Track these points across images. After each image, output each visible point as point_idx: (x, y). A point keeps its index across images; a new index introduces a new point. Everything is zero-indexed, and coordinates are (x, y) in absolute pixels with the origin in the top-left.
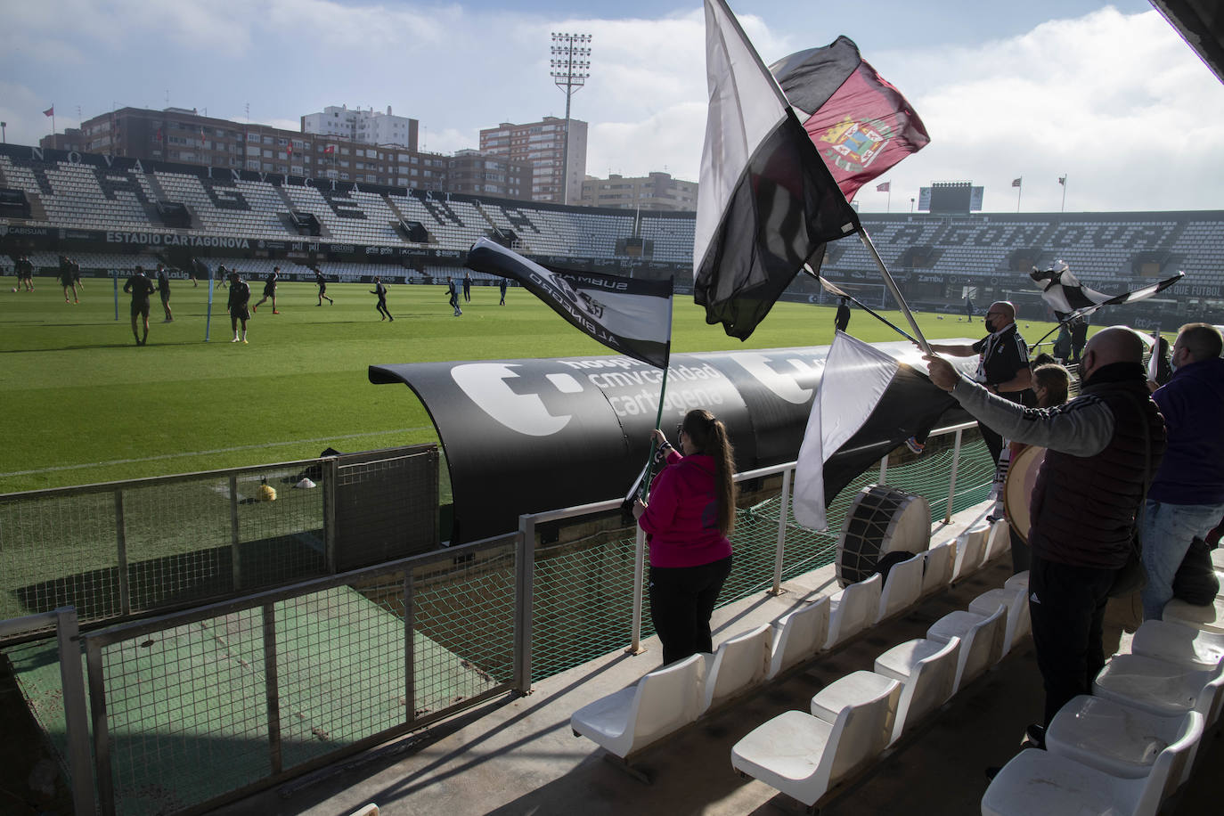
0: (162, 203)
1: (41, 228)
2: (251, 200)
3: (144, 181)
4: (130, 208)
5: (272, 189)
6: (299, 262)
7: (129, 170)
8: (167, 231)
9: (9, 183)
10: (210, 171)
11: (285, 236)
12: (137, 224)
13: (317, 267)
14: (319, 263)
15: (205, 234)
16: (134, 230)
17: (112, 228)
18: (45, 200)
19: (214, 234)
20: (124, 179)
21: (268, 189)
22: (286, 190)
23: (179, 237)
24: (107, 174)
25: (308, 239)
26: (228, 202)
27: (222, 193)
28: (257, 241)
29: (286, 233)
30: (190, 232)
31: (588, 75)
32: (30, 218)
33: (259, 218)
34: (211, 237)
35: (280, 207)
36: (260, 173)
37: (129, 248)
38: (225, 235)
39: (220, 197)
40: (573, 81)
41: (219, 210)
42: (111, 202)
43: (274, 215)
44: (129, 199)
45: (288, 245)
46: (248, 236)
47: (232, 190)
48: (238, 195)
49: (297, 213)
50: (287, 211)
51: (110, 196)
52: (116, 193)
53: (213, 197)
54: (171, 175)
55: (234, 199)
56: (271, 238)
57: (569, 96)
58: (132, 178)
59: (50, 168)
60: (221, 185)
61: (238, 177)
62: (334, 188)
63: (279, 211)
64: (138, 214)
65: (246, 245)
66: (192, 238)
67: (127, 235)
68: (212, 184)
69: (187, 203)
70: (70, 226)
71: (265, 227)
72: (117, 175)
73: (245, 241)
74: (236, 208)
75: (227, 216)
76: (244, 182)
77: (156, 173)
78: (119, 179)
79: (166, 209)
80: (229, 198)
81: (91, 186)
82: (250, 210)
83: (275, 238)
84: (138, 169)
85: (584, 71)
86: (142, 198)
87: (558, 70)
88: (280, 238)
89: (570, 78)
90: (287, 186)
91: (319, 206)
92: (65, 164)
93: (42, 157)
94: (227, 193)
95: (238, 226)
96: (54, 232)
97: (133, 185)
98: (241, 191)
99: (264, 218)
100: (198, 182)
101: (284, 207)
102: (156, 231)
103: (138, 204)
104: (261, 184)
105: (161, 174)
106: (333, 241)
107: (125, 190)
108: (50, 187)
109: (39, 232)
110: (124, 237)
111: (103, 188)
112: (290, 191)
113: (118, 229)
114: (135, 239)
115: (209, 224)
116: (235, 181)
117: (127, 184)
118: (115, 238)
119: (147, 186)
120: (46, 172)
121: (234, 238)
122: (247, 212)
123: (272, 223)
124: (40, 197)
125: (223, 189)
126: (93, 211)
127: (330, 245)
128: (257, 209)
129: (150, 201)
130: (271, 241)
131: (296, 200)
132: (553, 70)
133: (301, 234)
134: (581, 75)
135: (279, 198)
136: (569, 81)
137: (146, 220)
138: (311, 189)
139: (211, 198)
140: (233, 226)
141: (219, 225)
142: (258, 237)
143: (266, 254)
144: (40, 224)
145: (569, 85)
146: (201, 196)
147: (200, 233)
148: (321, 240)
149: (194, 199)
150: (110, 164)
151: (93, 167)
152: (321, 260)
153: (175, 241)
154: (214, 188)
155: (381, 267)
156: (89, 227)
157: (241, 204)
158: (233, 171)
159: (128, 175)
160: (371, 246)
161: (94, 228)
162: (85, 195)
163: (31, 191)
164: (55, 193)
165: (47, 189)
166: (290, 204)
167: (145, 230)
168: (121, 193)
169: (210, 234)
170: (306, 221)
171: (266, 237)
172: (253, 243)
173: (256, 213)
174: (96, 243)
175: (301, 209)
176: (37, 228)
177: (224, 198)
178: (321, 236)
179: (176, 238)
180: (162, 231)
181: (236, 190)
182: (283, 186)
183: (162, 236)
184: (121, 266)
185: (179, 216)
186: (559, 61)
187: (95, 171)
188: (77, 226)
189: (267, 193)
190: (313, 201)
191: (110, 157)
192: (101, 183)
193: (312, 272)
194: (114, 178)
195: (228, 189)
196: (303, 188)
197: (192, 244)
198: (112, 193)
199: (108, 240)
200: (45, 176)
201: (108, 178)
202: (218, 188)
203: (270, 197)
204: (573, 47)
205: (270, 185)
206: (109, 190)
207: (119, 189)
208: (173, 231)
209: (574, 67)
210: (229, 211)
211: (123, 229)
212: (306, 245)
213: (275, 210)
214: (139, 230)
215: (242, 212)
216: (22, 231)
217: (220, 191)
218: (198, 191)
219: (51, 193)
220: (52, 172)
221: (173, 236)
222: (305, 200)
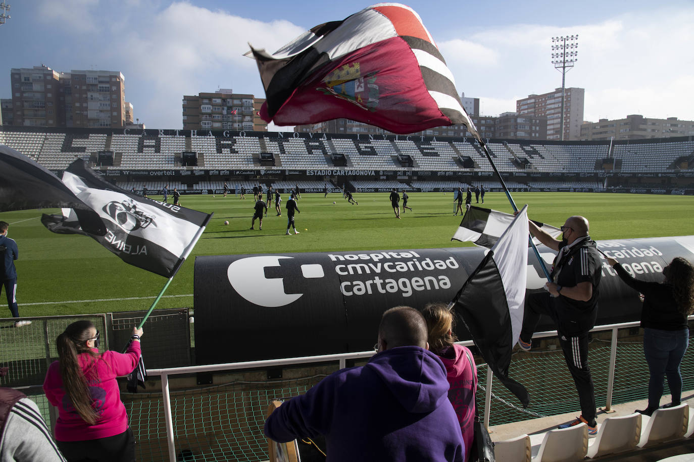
0: (333, 154)
1: (278, 170)
2: (378, 150)
3: (326, 144)
4: (318, 158)
5: (389, 143)
6: (402, 181)
7: (320, 139)
8: (335, 168)
9: (268, 150)
10: (358, 136)
11: (394, 168)
12: (321, 166)
13: (411, 184)
14: (412, 182)
15: (353, 169)
16: (320, 168)
17: (309, 168)
18: (282, 156)
19: (358, 169)
20: (317, 144)
21: (387, 143)
22: (396, 143)
23: (340, 171)
24: (310, 142)
25: (406, 169)
26: (366, 151)
27: (363, 147)
28: (379, 171)
29: (395, 166)
30: (346, 168)
31: (576, 60)
32: (274, 165)
33: (381, 159)
34: (356, 171)
35: (393, 152)
36: (384, 135)
37: (318, 178)
38: (363, 169)
39: (362, 150)
40: (566, 65)
41: (361, 156)
42: (310, 155)
43: (390, 157)
44: (319, 153)
45: (395, 172)
46: (375, 169)
47: (369, 145)
48: (372, 148)
49: (401, 155)
50: (396, 155)
51: (310, 152)
52: (313, 151)
53: (359, 149)
54: (339, 140)
55: (369, 150)
56: (386, 169)
57: (564, 74)
58: (321, 143)
59: (285, 141)
60: (363, 143)
61: (372, 138)
62: (422, 141)
63: (392, 155)
64: (322, 160)
65: (373, 174)
66: (347, 172)
67: (316, 171)
68: (359, 143)
69: (346, 154)
70: (291, 168)
71: (384, 164)
72: (314, 142)
73: (373, 172)
74: (370, 155)
75: (365, 159)
76: (375, 140)
77: (332, 139)
78: (315, 144)
79: (335, 158)
80: (367, 150)
81: (302, 148)
82: (377, 155)
83: (389, 169)
84: (324, 138)
85: (574, 58)
86: (325, 153)
87: (557, 59)
88: (391, 169)
89: (564, 63)
90: (397, 141)
91: (414, 151)
92: (292, 139)
93: (282, 136)
94: (366, 147)
95: (370, 164)
96: (283, 171)
97: (321, 147)
98: (373, 145)
99: (384, 159)
100: (352, 142)
101: (395, 152)
102: (330, 168)
103: (323, 156)
104: (384, 141)
105: (335, 140)
106: (420, 169)
107: (317, 149)
108: (284, 150)
109: (277, 172)
110: (314, 172)
111: (307, 149)
112: (399, 143)
113: (312, 168)
114: (319, 173)
115: (356, 164)
116: (371, 140)
117: (318, 146)
118: (310, 173)
119: (327, 146)
120: (283, 143)
121: (367, 170)
122: (375, 156)
123: (388, 161)
124: (280, 155)
125: (364, 145)
126: (302, 160)
127: (418, 171)
128: (381, 154)
129: (328, 153)
130: (386, 171)
131: (401, 148)
132: (553, 60)
133: (403, 166)
134: (572, 60)
135: (392, 148)
136: (564, 65)
137: (326, 163)
138: (410, 141)
139: (358, 150)
140: (367, 164)
141: (360, 164)
142: (380, 169)
143: (385, 177)
144: (278, 168)
145: (564, 67)
146: (353, 149)
147: (351, 169)
148: (413, 169)
149: (349, 151)
150: (311, 137)
151: (304, 139)
152: (415, 180)
153: (338, 173)
154: (360, 145)
155: (447, 183)
156: (299, 169)
157: (373, 152)
158: (370, 136)
159: (319, 142)
160: (441, 171)
161: (302, 168)
162: (299, 153)
163: (276, 153)
164: (286, 153)
165: (283, 151)
166: (398, 150)
167: (325, 168)
168: (315, 151)
169: (356, 169)
170: (406, 159)
171: (384, 169)
172: (377, 172)
173: (380, 157)
174: (302, 176)
175: (403, 153)
176: (277, 170)
177: (364, 150)
178: (413, 167)
179: (339, 171)
180: (332, 169)
181: (371, 145)
182: (395, 141)
183: (332, 171)
184: (308, 187)
185: (341, 160)
186: (557, 54)
187: (304, 141)
188: (294, 168)
189: (386, 145)
190: (410, 148)
191: (312, 134)
192: (307, 146)
193: (408, 187)
194: (313, 144)
195: (366, 145)
196: (406, 141)
197: (347, 174)
198: (311, 151)
199: (307, 174)
200: (283, 146)
201: (310, 144)
202: (362, 145)
203: (388, 148)
204: (566, 44)
205: (388, 141)
206: (310, 150)
207: (315, 149)
208: (338, 168)
209: (567, 56)
210: (366, 156)
211: (315, 168)
212: (405, 172)
213: (390, 154)
214: (322, 168)
215: (373, 156)
216: (270, 172)
217: (362, 146)
218: (352, 147)
219: (285, 153)
220: (286, 143)
221: (337, 171)
222: (406, 148)
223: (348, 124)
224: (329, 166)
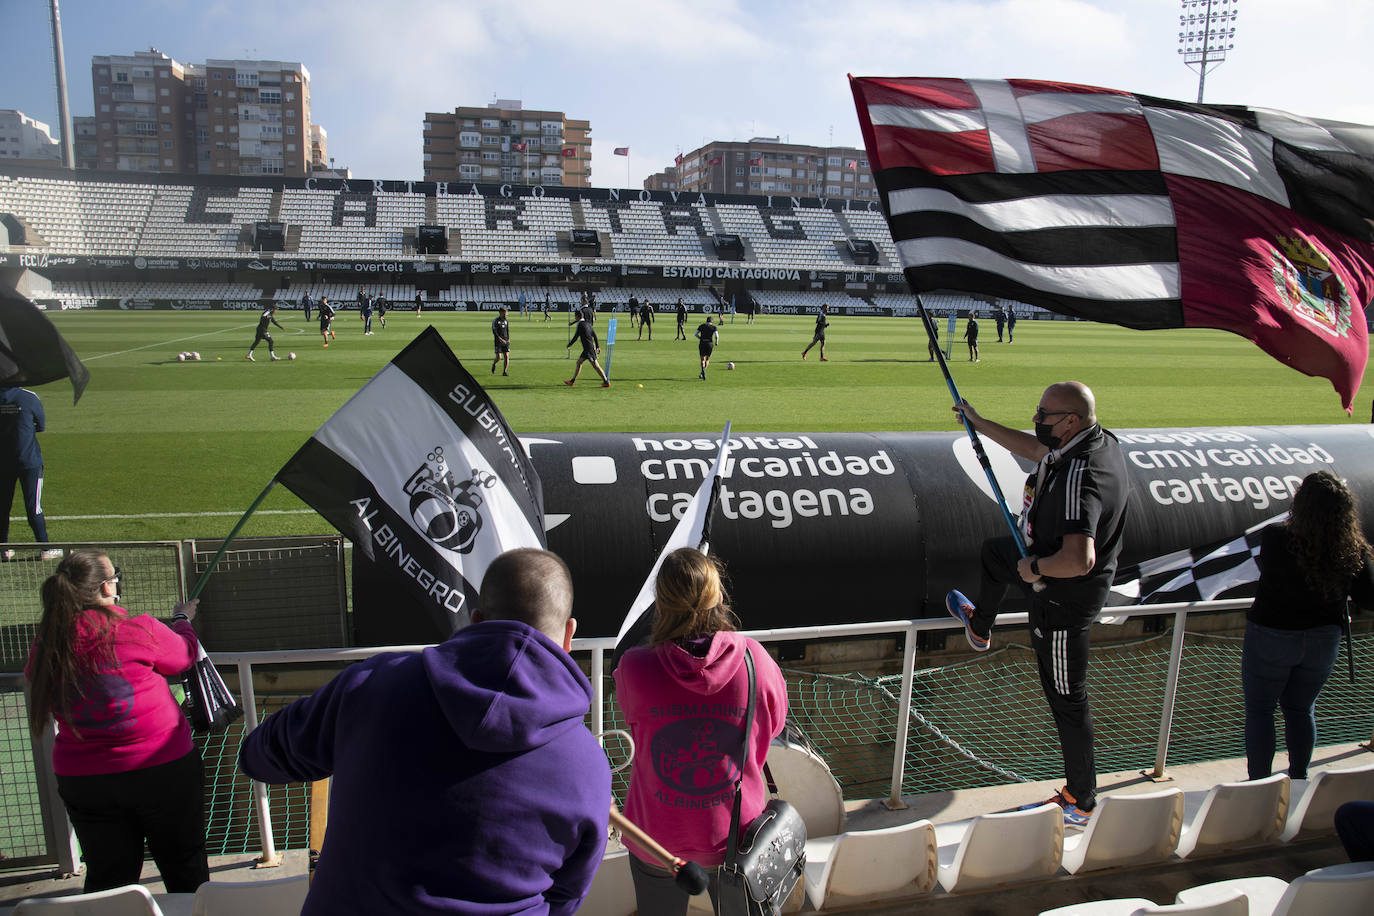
0: (718, 235)
1: (607, 266)
2: (808, 228)
3: (705, 215)
4: (688, 243)
5: (832, 216)
6: (854, 294)
7: (693, 205)
8: (721, 264)
9: (588, 225)
10: (770, 198)
11: (839, 265)
12: (693, 259)
13: (872, 300)
14: (875, 295)
15: (757, 266)
16: (689, 264)
17: (669, 263)
18: (615, 237)
19: (766, 266)
20: (687, 214)
21: (828, 215)
22: (846, 216)
23: (730, 270)
24: (672, 209)
25: (863, 269)
26: (784, 231)
27: (779, 223)
28: (809, 272)
29: (841, 263)
30: (742, 265)
31: (1231, 46)
32: (599, 256)
33: (814, 247)
34: (762, 270)
35: (838, 234)
36: (821, 199)
37: (686, 282)
38: (777, 266)
39: (776, 227)
40: (1208, 57)
41: (774, 241)
42: (671, 237)
43: (831, 243)
44: (688, 233)
45: (841, 275)
46: (800, 267)
47: (790, 218)
48: (796, 224)
49: (855, 241)
50: (845, 239)
51: (672, 231)
52: (677, 228)
53: (770, 226)
54: (731, 206)
55: (791, 228)
56: (824, 268)
57: (1202, 78)
58: (695, 213)
59: (623, 208)
60: (779, 214)
61: (798, 204)
63: (837, 239)
64: (695, 248)
65: (797, 276)
66: (743, 271)
67: (681, 270)
68: (770, 213)
69: (744, 235)
70: (633, 263)
71: (819, 257)
72: (681, 210)
73: (797, 273)
74: (791, 238)
75: (782, 246)
76: (803, 209)
77: (717, 206)
78: (682, 214)
79: (722, 243)
80: (786, 228)
81: (656, 222)
82: (806, 239)
83: (829, 268)
84: (701, 202)
85: (1226, 42)
86: (701, 232)
87: (1190, 45)
88: (833, 268)
89: (1205, 53)
90: (848, 212)
91: (881, 232)
92: (636, 202)
93: (617, 197)
94: (784, 223)
95: (791, 256)
96: (617, 268)
97: (695, 221)
98: (799, 219)
99: (819, 247)
100: (756, 212)
101: (843, 234)
102: (710, 264)
103: (697, 238)
104: (821, 210)
105: (722, 206)
106: (891, 270)
107: (686, 224)
108: (620, 226)
109: (605, 269)
110: (678, 271)
111: (666, 223)
112: (851, 217)
113: (674, 264)
114: (688, 274)
115: (762, 256)
116: (795, 209)
117: (689, 219)
118: (670, 273)
119: (707, 220)
120: (619, 211)
121: (785, 270)
122: (802, 242)
123: (827, 252)
124: (611, 235)
125: (781, 218)
126: (654, 247)
127: (887, 275)
128: (813, 238)
129: (708, 234)
130: (823, 272)
131: (856, 226)
132: (1182, 46)
133: (857, 263)
134: (1221, 47)
135: (837, 225)
136: (1204, 57)
137: (702, 253)
138: (874, 213)
139: (768, 228)
140: (786, 256)
141: (772, 256)
142: (810, 268)
143: (820, 285)
144: (607, 262)
145: (1204, 63)
146: (758, 226)
147: (752, 266)
148: (878, 269)
149: (750, 231)
150: (675, 200)
151: (661, 204)
152: (882, 292)
153: (727, 274)
154: (772, 217)
155: (946, 299)
156: (649, 263)
157: (797, 233)
158: (793, 199)
159: (690, 209)
161: (654, 263)
162: (650, 232)
163: (604, 231)
164: (624, 231)
165: (617, 227)
166: (848, 230)
167: (700, 264)
168: (682, 228)
169: (761, 266)
170: (864, 249)
171: (819, 268)
172: (804, 274)
173: (812, 242)
174: (653, 278)
175: (860, 236)
176: (604, 266)
177: (781, 228)
178: (878, 265)
179: (727, 271)
180: (715, 265)
181: (794, 219)
182: (843, 211)
183: (714, 270)
184: (665, 301)
185: (732, 248)
186: (1191, 33)
187: (661, 208)
188: (638, 263)
189: (826, 220)
190: (874, 227)
191: (676, 194)
192: (665, 219)
193: (866, 305)
194: (677, 214)
195: (786, 218)
196: (866, 212)
197: (743, 277)
198: (674, 228)
199: (665, 275)
200: (617, 216)
201: (672, 213)
202: (776, 218)
203: (828, 225)
204: (1211, 12)
205: (830, 211)
206: (671, 226)
207: (681, 224)
208: (726, 264)
209: (1212, 38)
210: (784, 241)
211: (680, 264)
212: (860, 276)
213: (832, 238)
214: (694, 264)
215: (798, 242)
216: (591, 269)
217: (777, 220)
218: (756, 222)
219: (620, 231)
220: (624, 211)
221: (724, 269)
222: (865, 226)
223: (752, 174)
224: (709, 260)
